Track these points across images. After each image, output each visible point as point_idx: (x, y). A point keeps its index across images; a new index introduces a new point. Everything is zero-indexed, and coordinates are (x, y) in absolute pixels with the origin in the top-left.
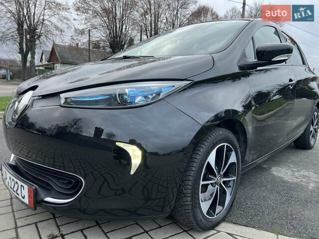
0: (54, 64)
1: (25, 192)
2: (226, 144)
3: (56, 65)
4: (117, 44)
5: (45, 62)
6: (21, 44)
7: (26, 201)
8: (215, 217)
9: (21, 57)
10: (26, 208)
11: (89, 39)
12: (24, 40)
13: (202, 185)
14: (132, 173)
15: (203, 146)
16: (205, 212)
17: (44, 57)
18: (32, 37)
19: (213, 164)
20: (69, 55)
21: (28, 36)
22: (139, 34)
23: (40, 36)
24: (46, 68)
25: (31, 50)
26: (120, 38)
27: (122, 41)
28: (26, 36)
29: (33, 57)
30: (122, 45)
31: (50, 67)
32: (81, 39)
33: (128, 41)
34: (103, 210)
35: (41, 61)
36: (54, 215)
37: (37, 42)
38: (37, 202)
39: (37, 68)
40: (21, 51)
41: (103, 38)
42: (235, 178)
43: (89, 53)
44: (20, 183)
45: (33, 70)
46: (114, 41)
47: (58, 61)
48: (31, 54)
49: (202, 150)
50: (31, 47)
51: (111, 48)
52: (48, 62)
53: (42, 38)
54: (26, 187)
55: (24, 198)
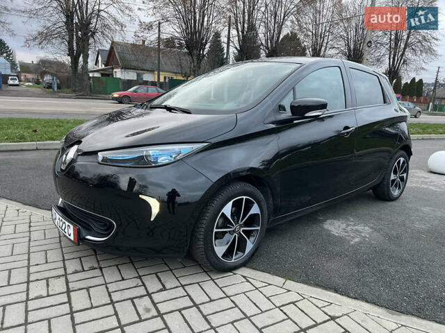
0: (113, 69)
1: (71, 231)
2: (244, 197)
3: (115, 70)
4: (196, 42)
5: (101, 66)
6: (70, 43)
7: (72, 238)
8: (233, 261)
9: (70, 60)
10: (73, 245)
11: (159, 35)
12: (75, 37)
13: (216, 232)
14: (152, 219)
15: (218, 199)
16: (220, 255)
17: (100, 58)
18: (85, 34)
19: (229, 215)
20: (133, 58)
21: (80, 32)
22: (227, 28)
23: (94, 33)
24: (102, 75)
25: (83, 52)
26: (200, 34)
27: (203, 39)
28: (77, 33)
29: (86, 62)
30: (202, 44)
31: (107, 73)
32: (148, 35)
33: (211, 38)
34: (134, 249)
35: (96, 65)
36: (95, 252)
37: (91, 41)
38: (80, 239)
39: (91, 75)
40: (71, 53)
41: (177, 35)
42: (259, 228)
43: (159, 55)
44: (67, 223)
45: (86, 78)
46: (191, 39)
47: (118, 65)
48: (83, 57)
49: (216, 203)
50: (84, 47)
51: (187, 47)
52: (106, 66)
53: (98, 35)
54: (72, 226)
55: (70, 235)
